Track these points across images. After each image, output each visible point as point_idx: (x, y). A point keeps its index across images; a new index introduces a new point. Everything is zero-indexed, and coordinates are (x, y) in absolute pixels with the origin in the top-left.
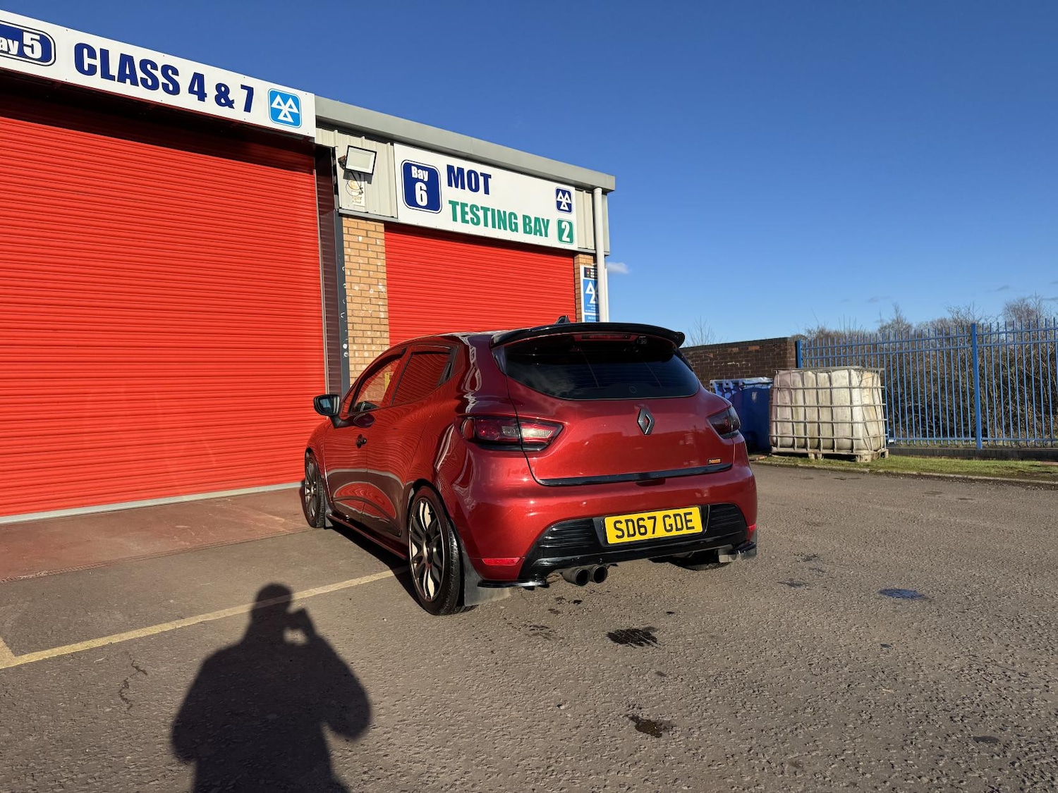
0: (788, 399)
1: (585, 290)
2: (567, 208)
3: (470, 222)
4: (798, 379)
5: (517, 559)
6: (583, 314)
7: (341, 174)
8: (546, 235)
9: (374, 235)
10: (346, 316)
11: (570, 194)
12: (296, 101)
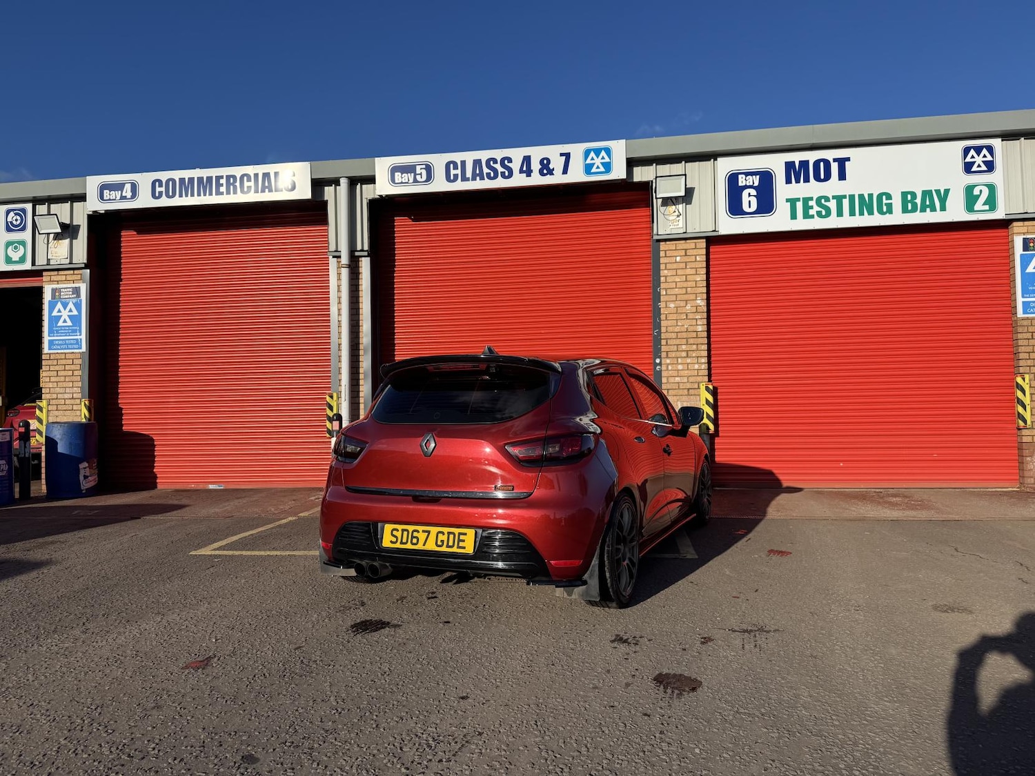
1: (1024, 269)
2: (984, 168)
3: (816, 216)
5: (330, 545)
6: (1020, 300)
7: (657, 203)
8: (943, 208)
9: (695, 252)
10: (659, 333)
11: (990, 149)
12: (608, 151)
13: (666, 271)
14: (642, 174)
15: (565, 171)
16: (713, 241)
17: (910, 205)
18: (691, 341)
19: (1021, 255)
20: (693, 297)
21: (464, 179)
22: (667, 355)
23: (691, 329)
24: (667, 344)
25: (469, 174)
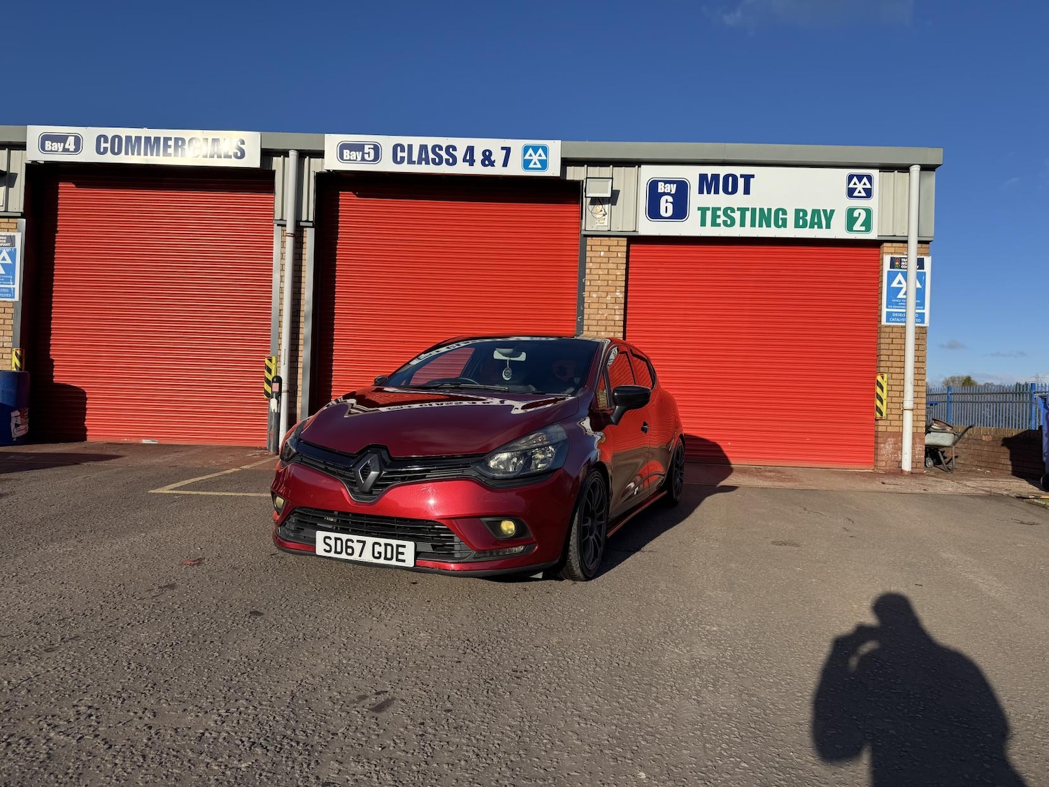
1: (889, 284)
2: (863, 194)
3: (722, 225)
6: (885, 310)
7: (586, 201)
8: (828, 226)
9: (617, 249)
10: (582, 319)
11: (870, 178)
12: (545, 149)
13: (591, 264)
14: (574, 174)
15: (505, 164)
16: (634, 240)
17: (801, 221)
19: (888, 271)
20: (613, 289)
21: (411, 162)
23: (610, 317)
24: (588, 330)
25: (415, 158)
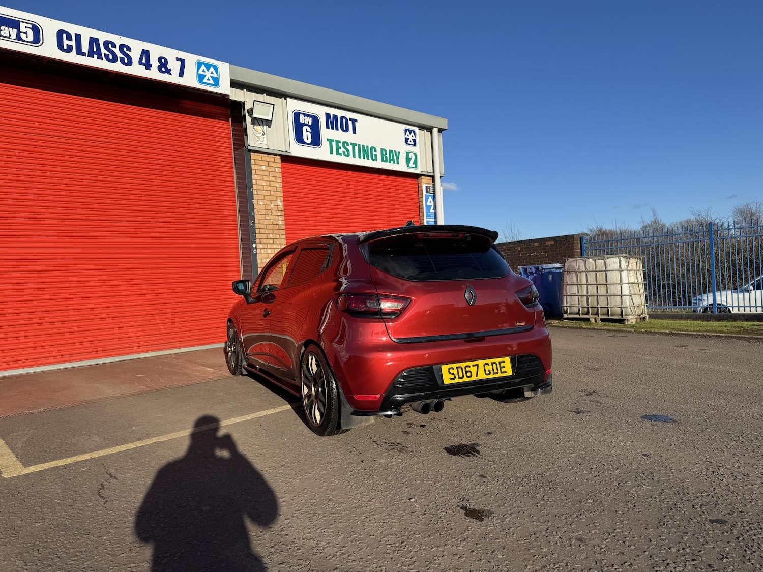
0: (575, 279)
1: (426, 203)
2: (412, 143)
3: (343, 154)
4: (582, 264)
5: (378, 396)
6: (425, 219)
7: (249, 120)
8: (398, 162)
9: (274, 165)
10: (254, 224)
11: (414, 133)
12: (216, 68)
13: (256, 176)
14: (237, 95)
15: (181, 74)
16: (287, 159)
17: (384, 157)
18: (276, 232)
19: (425, 195)
20: (274, 198)
22: (260, 241)
23: (275, 222)
24: (260, 233)
